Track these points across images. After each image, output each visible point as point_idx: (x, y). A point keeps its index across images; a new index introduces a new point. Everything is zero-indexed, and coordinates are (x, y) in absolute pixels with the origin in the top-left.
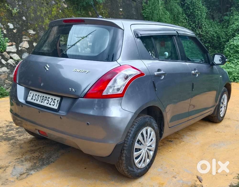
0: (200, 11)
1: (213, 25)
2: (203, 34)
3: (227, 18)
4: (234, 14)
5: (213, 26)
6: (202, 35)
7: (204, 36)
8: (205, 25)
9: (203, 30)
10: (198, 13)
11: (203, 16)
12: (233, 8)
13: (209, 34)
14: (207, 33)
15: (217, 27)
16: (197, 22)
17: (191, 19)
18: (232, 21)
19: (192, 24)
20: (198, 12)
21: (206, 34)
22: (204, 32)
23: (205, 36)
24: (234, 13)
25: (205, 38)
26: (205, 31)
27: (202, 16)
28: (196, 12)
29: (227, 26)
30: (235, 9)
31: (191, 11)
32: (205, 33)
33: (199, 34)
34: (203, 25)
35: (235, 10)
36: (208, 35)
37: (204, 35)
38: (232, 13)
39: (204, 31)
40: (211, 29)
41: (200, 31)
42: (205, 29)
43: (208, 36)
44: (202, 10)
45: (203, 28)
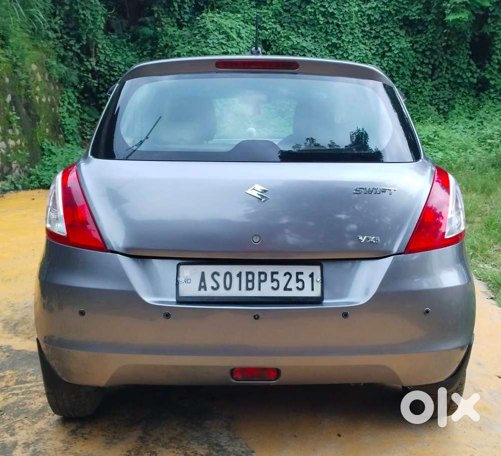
0: (89, 12)
1: (120, 48)
2: (102, 70)
3: (148, 31)
4: (163, 23)
5: (119, 50)
6: (99, 73)
7: (104, 75)
8: (103, 48)
9: (101, 60)
10: (87, 16)
11: (98, 24)
12: (158, 7)
13: (116, 71)
14: (111, 69)
15: (129, 54)
16: (84, 38)
17: (68, 30)
18: (163, 40)
19: (72, 42)
20: (84, 12)
21: (109, 72)
22: (102, 66)
23: (106, 75)
24: (162, 19)
25: (108, 81)
26: (104, 63)
27: (95, 23)
28: (81, 11)
29: (150, 51)
30: (162, 10)
31: (67, 8)
32: (106, 67)
33: (93, 71)
34: (100, 46)
35: (164, 13)
36: (115, 74)
37: (106, 72)
38: (158, 19)
39: (102, 63)
40: (119, 59)
41: (94, 64)
42: (105, 58)
43: (113, 76)
44: (95, 8)
45: (99, 54)
